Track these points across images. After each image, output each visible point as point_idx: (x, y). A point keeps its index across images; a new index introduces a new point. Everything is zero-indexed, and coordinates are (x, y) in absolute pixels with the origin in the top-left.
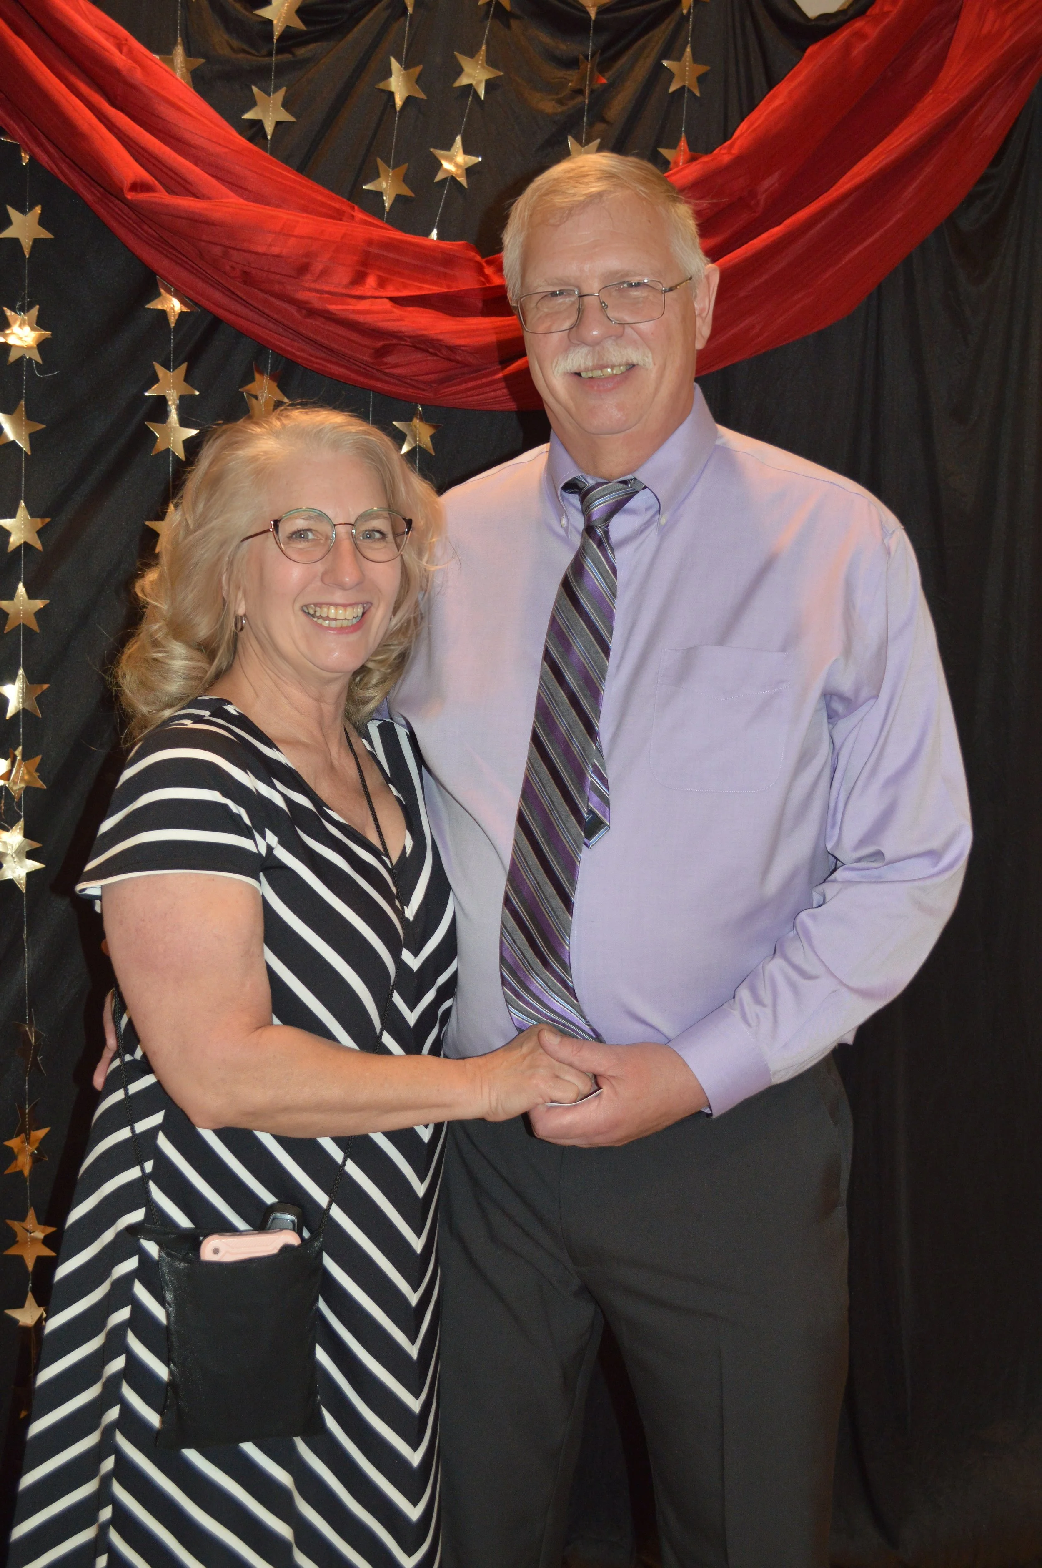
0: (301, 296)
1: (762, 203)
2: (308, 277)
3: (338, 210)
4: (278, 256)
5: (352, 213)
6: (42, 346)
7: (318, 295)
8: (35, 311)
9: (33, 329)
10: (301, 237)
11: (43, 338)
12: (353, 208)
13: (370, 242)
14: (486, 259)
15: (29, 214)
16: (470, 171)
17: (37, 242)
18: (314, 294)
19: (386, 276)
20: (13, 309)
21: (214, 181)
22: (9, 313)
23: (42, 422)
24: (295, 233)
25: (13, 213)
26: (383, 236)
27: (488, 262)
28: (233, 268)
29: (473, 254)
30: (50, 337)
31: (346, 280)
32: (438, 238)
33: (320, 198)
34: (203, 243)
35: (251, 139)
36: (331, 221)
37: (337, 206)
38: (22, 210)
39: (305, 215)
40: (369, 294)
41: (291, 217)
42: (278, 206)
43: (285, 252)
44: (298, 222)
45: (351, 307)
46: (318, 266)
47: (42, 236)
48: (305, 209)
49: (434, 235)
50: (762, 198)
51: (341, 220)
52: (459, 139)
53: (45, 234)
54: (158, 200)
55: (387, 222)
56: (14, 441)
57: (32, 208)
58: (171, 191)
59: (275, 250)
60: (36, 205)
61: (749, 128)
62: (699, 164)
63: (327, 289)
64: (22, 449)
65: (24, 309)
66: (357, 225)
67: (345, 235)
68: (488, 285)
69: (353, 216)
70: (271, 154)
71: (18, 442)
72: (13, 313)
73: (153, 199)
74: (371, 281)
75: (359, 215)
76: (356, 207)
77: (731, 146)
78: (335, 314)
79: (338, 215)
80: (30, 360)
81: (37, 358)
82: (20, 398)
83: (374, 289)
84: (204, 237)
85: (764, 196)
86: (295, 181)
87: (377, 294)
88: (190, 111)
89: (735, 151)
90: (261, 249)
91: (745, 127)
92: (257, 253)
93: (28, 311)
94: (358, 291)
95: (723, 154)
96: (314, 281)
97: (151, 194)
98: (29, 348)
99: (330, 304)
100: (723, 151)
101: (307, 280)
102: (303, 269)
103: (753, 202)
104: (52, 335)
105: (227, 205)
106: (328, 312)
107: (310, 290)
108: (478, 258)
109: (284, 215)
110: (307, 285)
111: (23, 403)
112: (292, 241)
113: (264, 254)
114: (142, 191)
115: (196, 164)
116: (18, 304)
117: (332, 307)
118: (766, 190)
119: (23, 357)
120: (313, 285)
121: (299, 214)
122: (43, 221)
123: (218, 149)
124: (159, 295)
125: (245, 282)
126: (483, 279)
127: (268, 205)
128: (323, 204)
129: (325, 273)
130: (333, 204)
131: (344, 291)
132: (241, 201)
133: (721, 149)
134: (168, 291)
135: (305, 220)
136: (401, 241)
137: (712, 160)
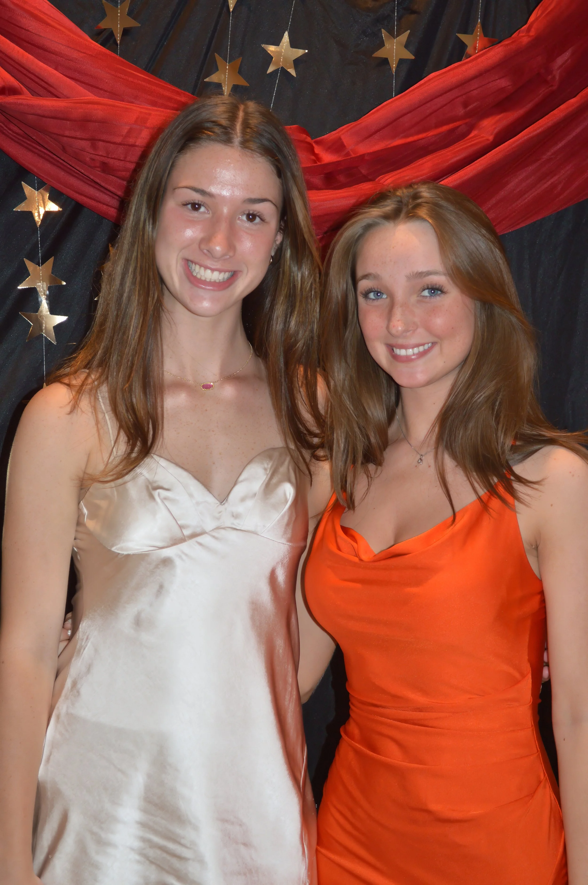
1: (557, 77)
10: (153, 128)
14: (314, 140)
16: (297, 62)
21: (73, 83)
24: (147, 124)
27: (317, 143)
28: (93, 160)
29: (305, 136)
33: (167, 93)
34: (65, 138)
35: (103, 44)
41: (142, 110)
42: (131, 101)
48: (154, 104)
50: (557, 74)
52: (286, 35)
54: (24, 102)
58: (34, 93)
59: (132, 140)
61: (543, 13)
62: (501, 46)
68: (319, 163)
70: (121, 55)
73: (20, 101)
77: (529, 30)
84: (67, 133)
85: (559, 71)
86: (144, 80)
88: (49, 21)
89: (532, 33)
90: (119, 140)
91: (540, 12)
92: (115, 143)
95: (523, 36)
97: (16, 97)
100: (521, 35)
103: (550, 77)
108: (309, 139)
109: (137, 109)
114: (9, 95)
115: (56, 69)
118: (561, 66)
123: (75, 55)
125: (104, 171)
126: (313, 157)
127: (123, 101)
128: (170, 99)
130: (179, 98)
133: (519, 32)
137: (513, 42)
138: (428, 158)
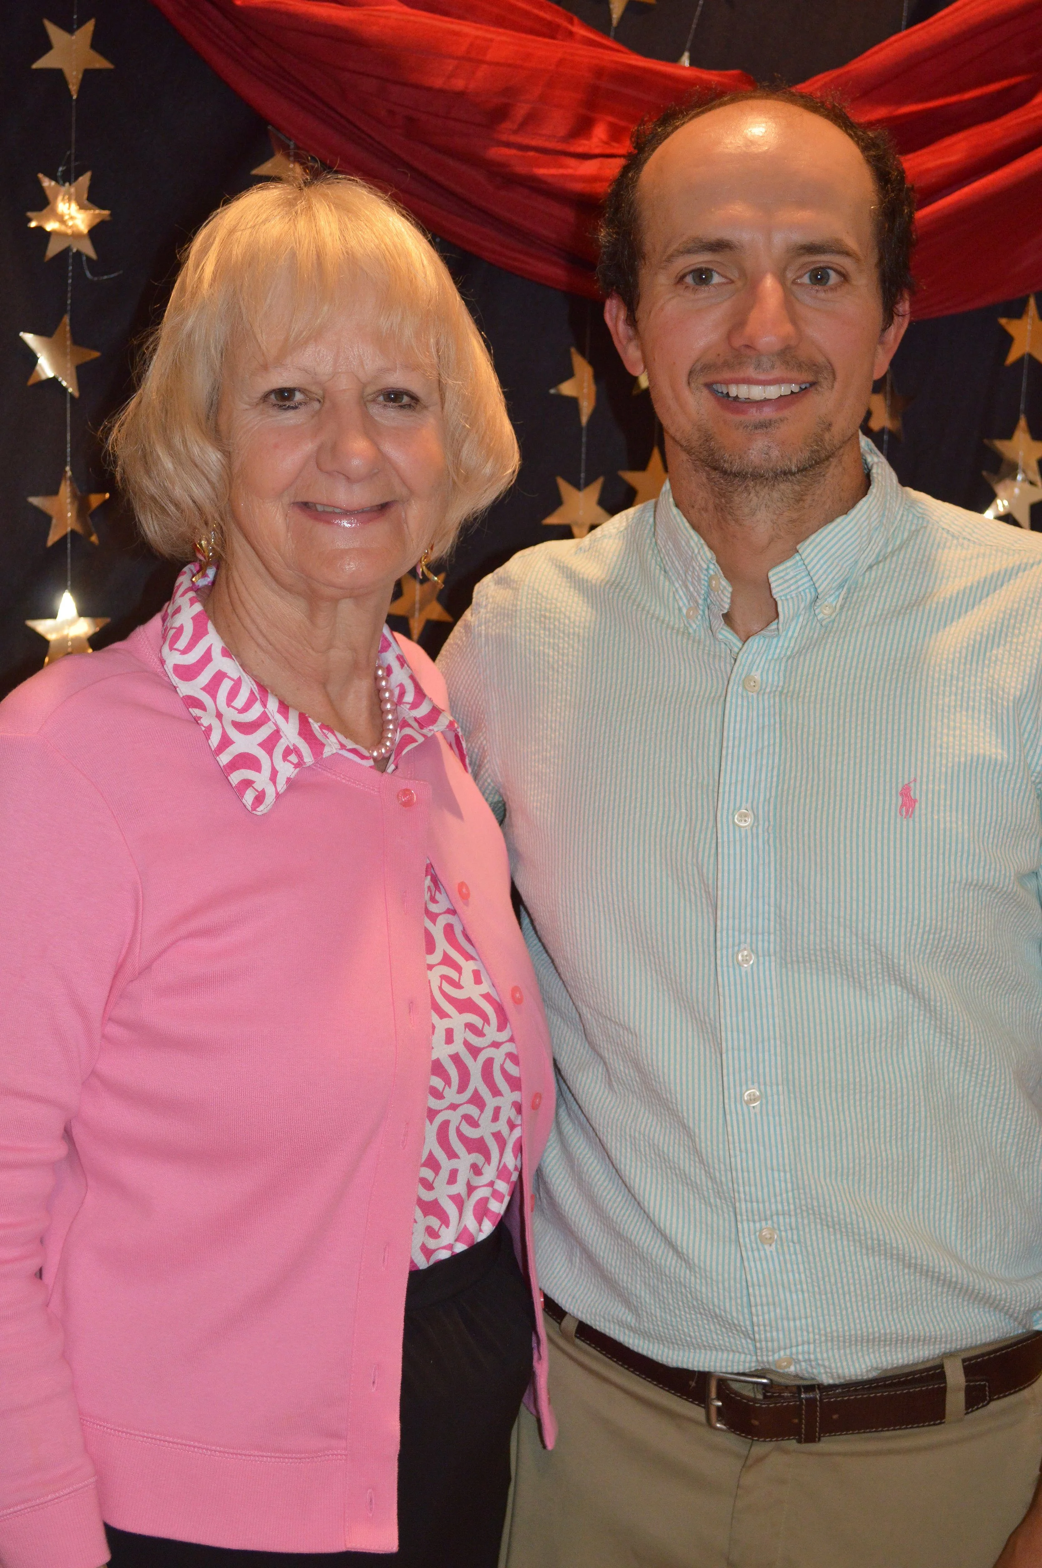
0: (496, 153)
2: (507, 125)
3: (549, 23)
4: (461, 95)
5: (570, 27)
6: (95, 233)
7: (520, 153)
8: (85, 180)
9: (82, 207)
10: (498, 64)
11: (98, 220)
12: (572, 23)
13: (599, 72)
15: (77, 33)
17: (89, 75)
18: (513, 152)
19: (623, 123)
20: (53, 177)
22: (47, 183)
23: (95, 348)
24: (489, 57)
25: (53, 31)
26: (616, 62)
28: (392, 112)
30: (108, 219)
31: (562, 132)
32: (691, 64)
34: (347, 75)
36: (540, 39)
37: (548, 16)
38: (69, 28)
39: (501, 30)
40: (597, 151)
41: (480, 33)
42: (460, 17)
43: (472, 86)
44: (492, 40)
45: (570, 171)
46: (521, 110)
47: (97, 66)
48: (500, 22)
49: (685, 61)
51: (553, 37)
53: (101, 63)
55: (617, 39)
56: (54, 380)
57: (81, 23)
59: (459, 84)
60: (89, 19)
63: (533, 143)
64: (65, 389)
65: (68, 178)
66: (580, 46)
67: (561, 62)
69: (571, 34)
71: (60, 379)
72: (53, 183)
74: (600, 132)
75: (581, 31)
76: (576, 20)
78: (545, 183)
79: (551, 31)
80: (79, 254)
81: (88, 250)
82: (65, 312)
83: (606, 143)
84: (350, 65)
87: (609, 151)
90: (438, 83)
92: (429, 89)
93: (76, 178)
94: (582, 146)
96: (515, 132)
98: (77, 236)
99: (539, 166)
101: (506, 131)
102: (500, 114)
104: (111, 215)
105: (385, 14)
106: (534, 179)
107: (508, 145)
109: (470, 30)
110: (504, 137)
111: (66, 319)
112: (482, 71)
113: (441, 91)
116: (61, 169)
117: (541, 171)
119: (68, 250)
120: (513, 138)
121: (492, 29)
122: (98, 44)
124: (271, 155)
125: (408, 134)
127: (446, 14)
128: (527, 13)
129: (532, 120)
130: (542, 14)
131: (560, 147)
132: (406, 9)
134: (285, 148)
135: (504, 38)
136: (645, 70)
138: (961, 135)
